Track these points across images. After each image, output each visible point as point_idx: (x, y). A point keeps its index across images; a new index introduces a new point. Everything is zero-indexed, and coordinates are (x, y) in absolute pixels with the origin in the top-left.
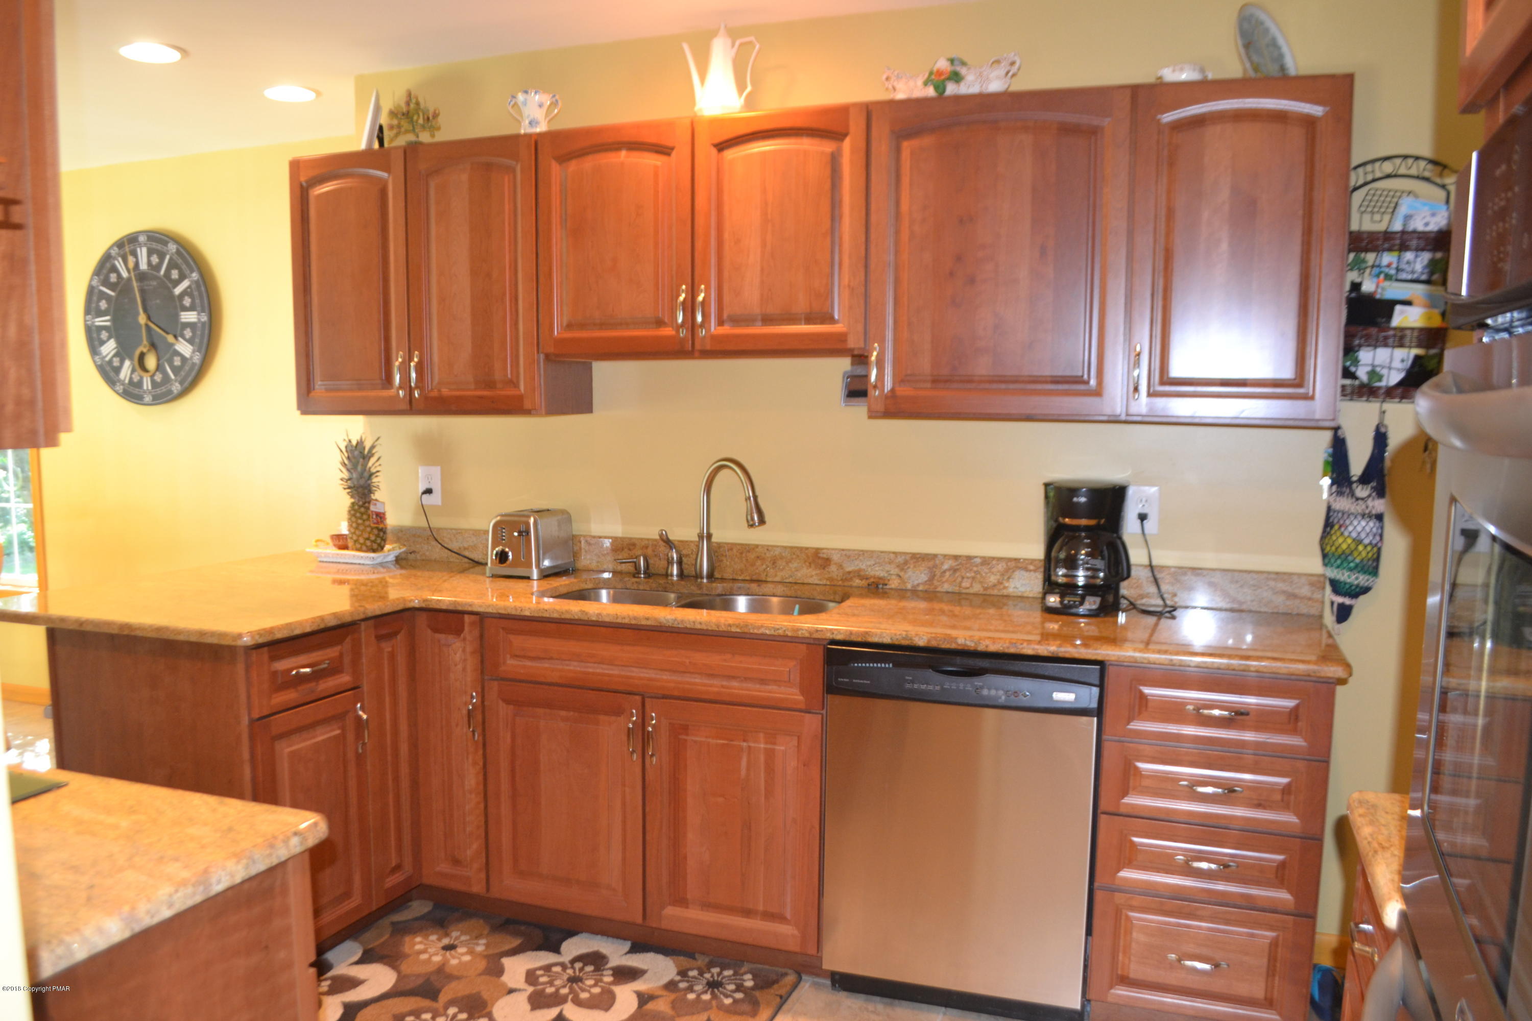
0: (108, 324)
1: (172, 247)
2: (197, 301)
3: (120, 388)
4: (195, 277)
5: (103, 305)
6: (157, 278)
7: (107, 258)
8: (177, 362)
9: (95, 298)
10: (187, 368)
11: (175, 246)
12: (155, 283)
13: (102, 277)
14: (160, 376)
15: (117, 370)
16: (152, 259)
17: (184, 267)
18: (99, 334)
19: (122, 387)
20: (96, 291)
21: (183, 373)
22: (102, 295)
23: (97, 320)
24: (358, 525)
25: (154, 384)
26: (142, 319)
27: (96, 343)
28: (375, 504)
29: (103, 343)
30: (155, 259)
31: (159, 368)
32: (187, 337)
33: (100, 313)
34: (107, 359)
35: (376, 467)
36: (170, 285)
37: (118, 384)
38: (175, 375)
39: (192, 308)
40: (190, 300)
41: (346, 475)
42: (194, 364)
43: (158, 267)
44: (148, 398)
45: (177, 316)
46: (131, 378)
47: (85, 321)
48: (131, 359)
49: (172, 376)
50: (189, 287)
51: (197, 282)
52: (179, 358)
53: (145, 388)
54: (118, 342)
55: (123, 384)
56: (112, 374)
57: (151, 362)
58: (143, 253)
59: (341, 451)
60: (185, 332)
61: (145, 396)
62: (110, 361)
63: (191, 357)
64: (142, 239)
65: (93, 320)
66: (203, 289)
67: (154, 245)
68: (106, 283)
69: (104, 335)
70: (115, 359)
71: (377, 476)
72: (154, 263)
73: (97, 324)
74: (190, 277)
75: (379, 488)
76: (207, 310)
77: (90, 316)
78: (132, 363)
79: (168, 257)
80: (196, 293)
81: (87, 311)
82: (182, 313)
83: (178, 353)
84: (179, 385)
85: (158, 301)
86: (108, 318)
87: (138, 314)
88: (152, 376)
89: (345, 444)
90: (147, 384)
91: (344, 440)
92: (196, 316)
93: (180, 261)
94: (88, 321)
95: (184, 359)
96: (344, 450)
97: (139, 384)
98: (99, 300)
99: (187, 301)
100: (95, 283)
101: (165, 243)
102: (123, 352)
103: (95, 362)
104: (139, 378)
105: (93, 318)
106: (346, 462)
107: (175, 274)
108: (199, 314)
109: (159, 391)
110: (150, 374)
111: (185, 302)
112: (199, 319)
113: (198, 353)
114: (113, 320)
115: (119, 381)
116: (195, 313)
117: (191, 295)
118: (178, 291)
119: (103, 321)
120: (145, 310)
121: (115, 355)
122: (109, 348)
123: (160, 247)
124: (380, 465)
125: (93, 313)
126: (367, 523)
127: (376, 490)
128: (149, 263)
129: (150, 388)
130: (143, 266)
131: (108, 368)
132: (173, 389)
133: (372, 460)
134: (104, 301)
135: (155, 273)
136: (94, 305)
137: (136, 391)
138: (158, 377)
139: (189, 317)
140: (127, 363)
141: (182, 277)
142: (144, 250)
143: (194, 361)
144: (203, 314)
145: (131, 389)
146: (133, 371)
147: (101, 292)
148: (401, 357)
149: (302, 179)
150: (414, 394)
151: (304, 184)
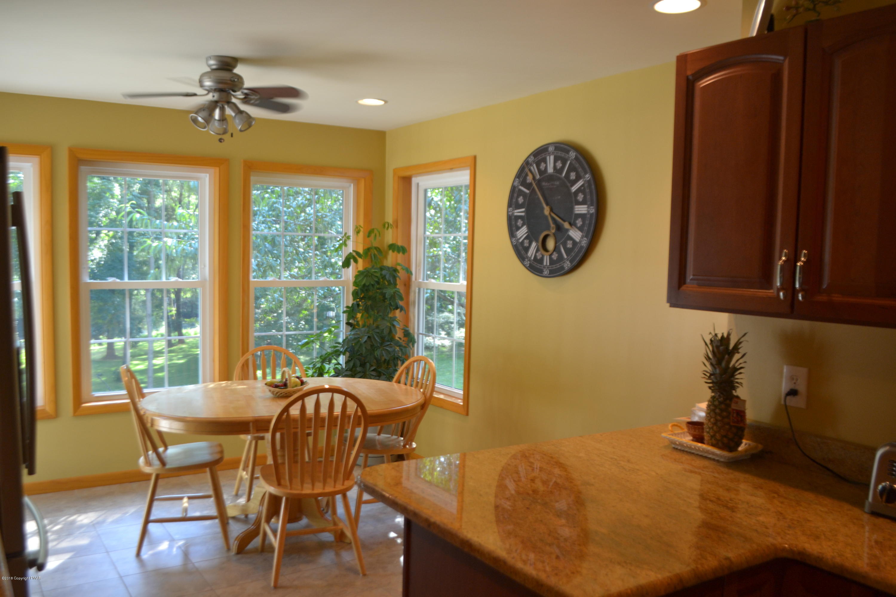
0: (523, 214)
1: (573, 154)
2: (588, 197)
3: (527, 263)
4: (588, 178)
5: (521, 200)
6: (559, 179)
7: (526, 163)
8: (569, 245)
9: (515, 195)
10: (576, 250)
11: (574, 154)
12: (557, 183)
13: (521, 179)
14: (557, 255)
15: (527, 249)
16: (557, 164)
17: (580, 170)
18: (516, 221)
19: (529, 262)
20: (517, 190)
21: (573, 255)
22: (521, 193)
23: (516, 211)
24: (717, 420)
25: (552, 262)
26: (547, 211)
27: (514, 228)
28: (737, 403)
29: (518, 228)
30: (559, 164)
31: (556, 249)
32: (579, 225)
33: (518, 206)
34: (521, 241)
35: (740, 364)
36: (569, 185)
37: (526, 260)
38: (567, 255)
39: (583, 203)
40: (582, 196)
41: (709, 368)
42: (582, 247)
43: (561, 171)
44: (546, 272)
45: (572, 209)
46: (535, 256)
47: (508, 212)
48: (537, 241)
49: (565, 256)
50: (582, 186)
51: (589, 182)
52: (571, 242)
53: (545, 264)
54: (529, 228)
55: (530, 260)
56: (523, 252)
57: (551, 244)
58: (551, 160)
59: (706, 344)
60: (577, 222)
61: (545, 270)
62: (522, 242)
63: (580, 241)
64: (551, 149)
65: (513, 212)
66: (593, 187)
67: (560, 154)
68: (524, 183)
69: (520, 222)
70: (525, 241)
71: (740, 373)
72: (558, 168)
73: (516, 214)
74: (584, 178)
75: (742, 386)
76: (595, 204)
77: (511, 208)
78: (537, 245)
79: (569, 162)
80: (587, 191)
81: (510, 205)
82: (576, 207)
83: (570, 238)
84: (568, 265)
85: (559, 197)
86: (523, 210)
87: (543, 209)
88: (550, 255)
89: (710, 336)
90: (546, 261)
91: (710, 333)
92: (586, 209)
93: (577, 165)
94: (510, 212)
95: (575, 243)
96: (708, 342)
97: (541, 261)
98: (518, 197)
99: (580, 197)
100: (516, 184)
101: (568, 152)
102: (530, 237)
103: (512, 242)
104: (541, 256)
105: (513, 210)
106: (710, 356)
107: (573, 176)
108: (588, 207)
109: (554, 267)
110: (550, 253)
111: (578, 198)
112: (588, 211)
113: (585, 239)
114: (527, 212)
115: (527, 257)
116: (586, 206)
117: (583, 192)
118: (574, 189)
119: (519, 212)
120: (547, 204)
121: (526, 238)
122: (522, 232)
123: (563, 154)
124: (745, 362)
125: (513, 206)
126: (726, 420)
127: (738, 387)
128: (555, 167)
129: (548, 264)
130: (550, 170)
131: (520, 248)
132: (564, 266)
133: (737, 356)
134: (521, 197)
135: (558, 175)
136: (514, 200)
137: (538, 266)
138: (555, 256)
139: (581, 209)
140: (534, 244)
141: (578, 178)
142: (552, 157)
143: (583, 245)
144: (592, 207)
145: (535, 264)
146: (537, 250)
147: (520, 190)
148: (785, 256)
149: (689, 73)
150: (798, 297)
151: (691, 78)
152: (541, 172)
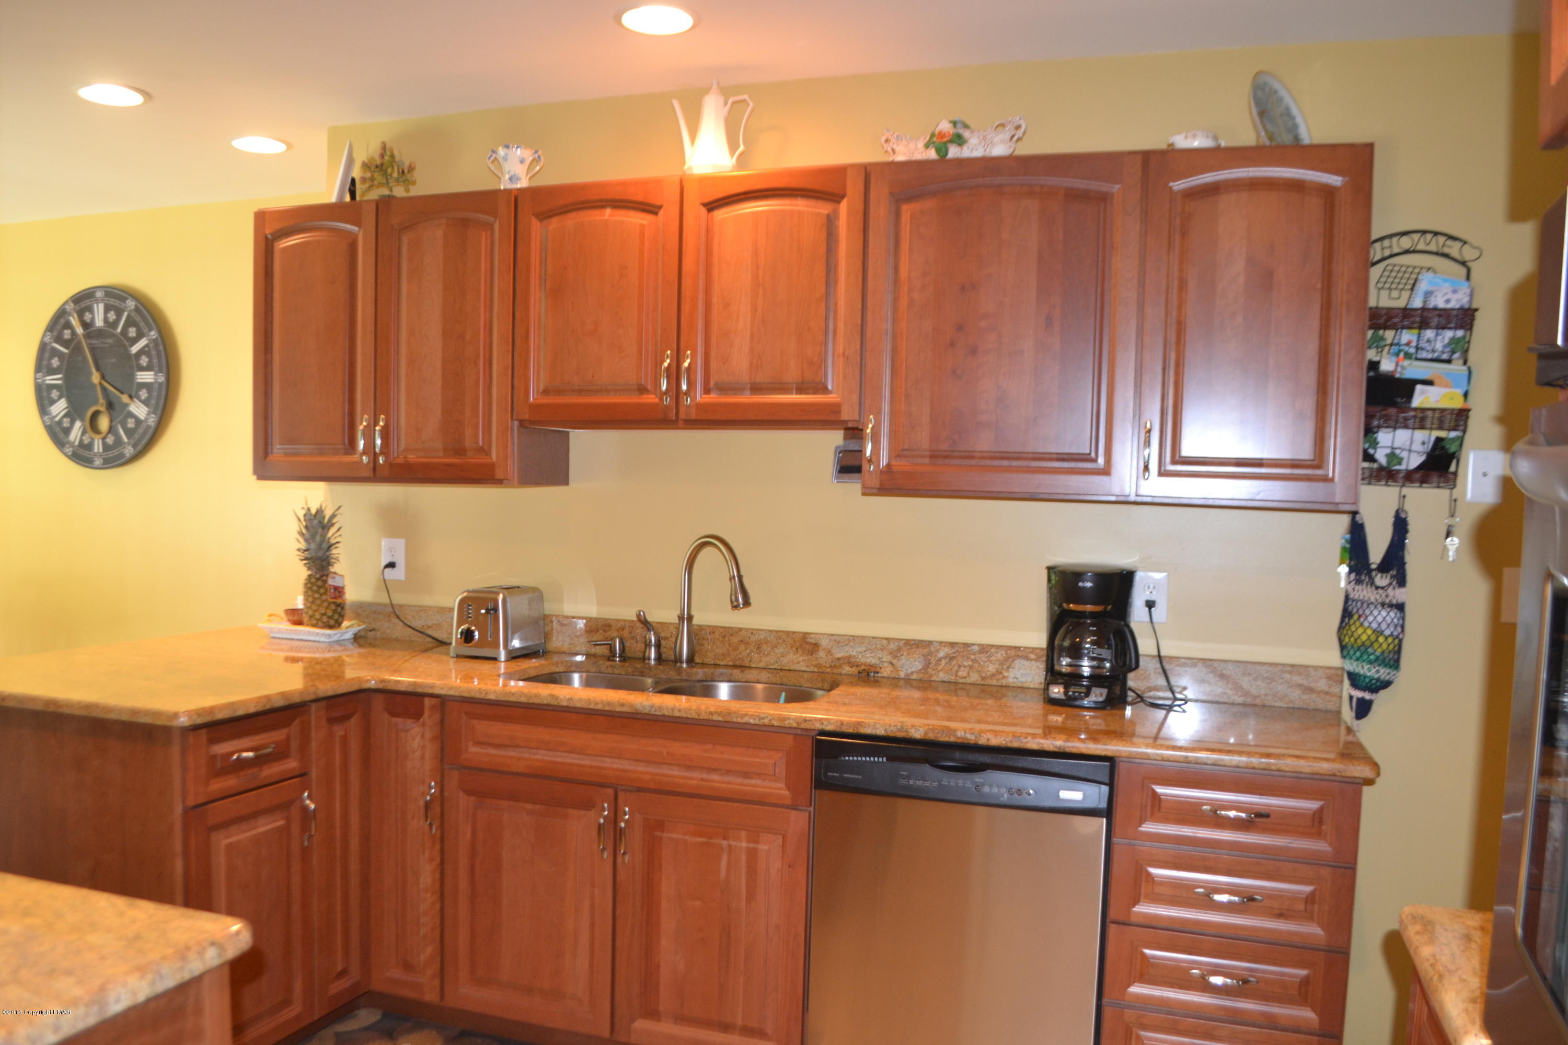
0: (59, 382)
1: (131, 304)
2: (155, 361)
3: (69, 450)
4: (154, 336)
5: (55, 362)
6: (113, 335)
7: (62, 313)
8: (131, 424)
9: (47, 355)
10: (141, 430)
11: (134, 303)
12: (110, 341)
13: (55, 334)
14: (113, 438)
15: (67, 431)
16: (109, 315)
17: (142, 324)
18: (49, 392)
19: (71, 449)
20: (48, 347)
21: (136, 436)
22: (55, 353)
23: (48, 378)
24: (315, 599)
25: (106, 447)
26: (96, 378)
27: (46, 402)
28: (334, 578)
29: (53, 402)
30: (112, 316)
31: (111, 430)
32: (143, 398)
33: (52, 371)
34: (57, 419)
35: (336, 538)
36: (127, 344)
37: (67, 446)
38: (128, 438)
39: (148, 368)
40: (147, 360)
41: (303, 545)
42: (149, 427)
43: (114, 325)
44: (98, 462)
45: (132, 377)
46: (81, 440)
47: (36, 379)
48: (82, 420)
49: (126, 440)
50: (147, 346)
51: (155, 341)
52: (133, 420)
53: (96, 450)
54: (69, 401)
55: (72, 446)
56: (61, 435)
57: (104, 423)
58: (99, 310)
59: (299, 519)
60: (141, 393)
61: (96, 459)
62: (60, 423)
63: (146, 419)
64: (99, 294)
65: (44, 379)
66: (161, 348)
67: (112, 301)
68: (59, 339)
69: (55, 394)
70: (65, 420)
71: (336, 547)
72: (111, 320)
73: (48, 382)
74: (148, 336)
75: (338, 560)
76: (164, 370)
77: (40, 374)
78: (82, 424)
79: (126, 314)
80: (154, 353)
81: (38, 369)
82: (139, 373)
83: (132, 415)
84: (132, 449)
85: (114, 360)
86: (59, 376)
87: (90, 374)
88: (104, 439)
89: (304, 512)
90: (98, 447)
91: (303, 508)
92: (152, 377)
93: (138, 319)
94: (39, 379)
95: (138, 421)
96: (302, 518)
97: (90, 447)
98: (51, 357)
99: (144, 361)
100: (47, 339)
101: (123, 300)
102: (73, 413)
103: (44, 422)
104: (89, 440)
105: (44, 376)
106: (304, 531)
107: (132, 332)
108: (155, 375)
109: (110, 454)
110: (102, 436)
111: (141, 362)
112: (155, 379)
113: (153, 416)
114: (66, 379)
115: (69, 442)
116: (152, 373)
117: (148, 354)
118: (134, 349)
119: (54, 379)
120: (98, 369)
121: (65, 416)
122: (59, 408)
123: (117, 303)
124: (340, 536)
125: (44, 371)
126: (323, 598)
127: (335, 563)
128: (106, 320)
129: (101, 450)
130: (99, 323)
131: (57, 429)
132: (125, 452)
133: (333, 530)
134: (56, 359)
135: (111, 330)
136: (45, 363)
137: (86, 454)
138: (110, 440)
139: (146, 377)
140: (78, 424)
141: (140, 336)
142: (101, 306)
143: (149, 424)
144: (161, 374)
145: (81, 452)
146: (84, 433)
147: (54, 349)
148: (366, 421)
149: (268, 231)
150: (379, 460)
151: (269, 237)
152: (86, 325)
